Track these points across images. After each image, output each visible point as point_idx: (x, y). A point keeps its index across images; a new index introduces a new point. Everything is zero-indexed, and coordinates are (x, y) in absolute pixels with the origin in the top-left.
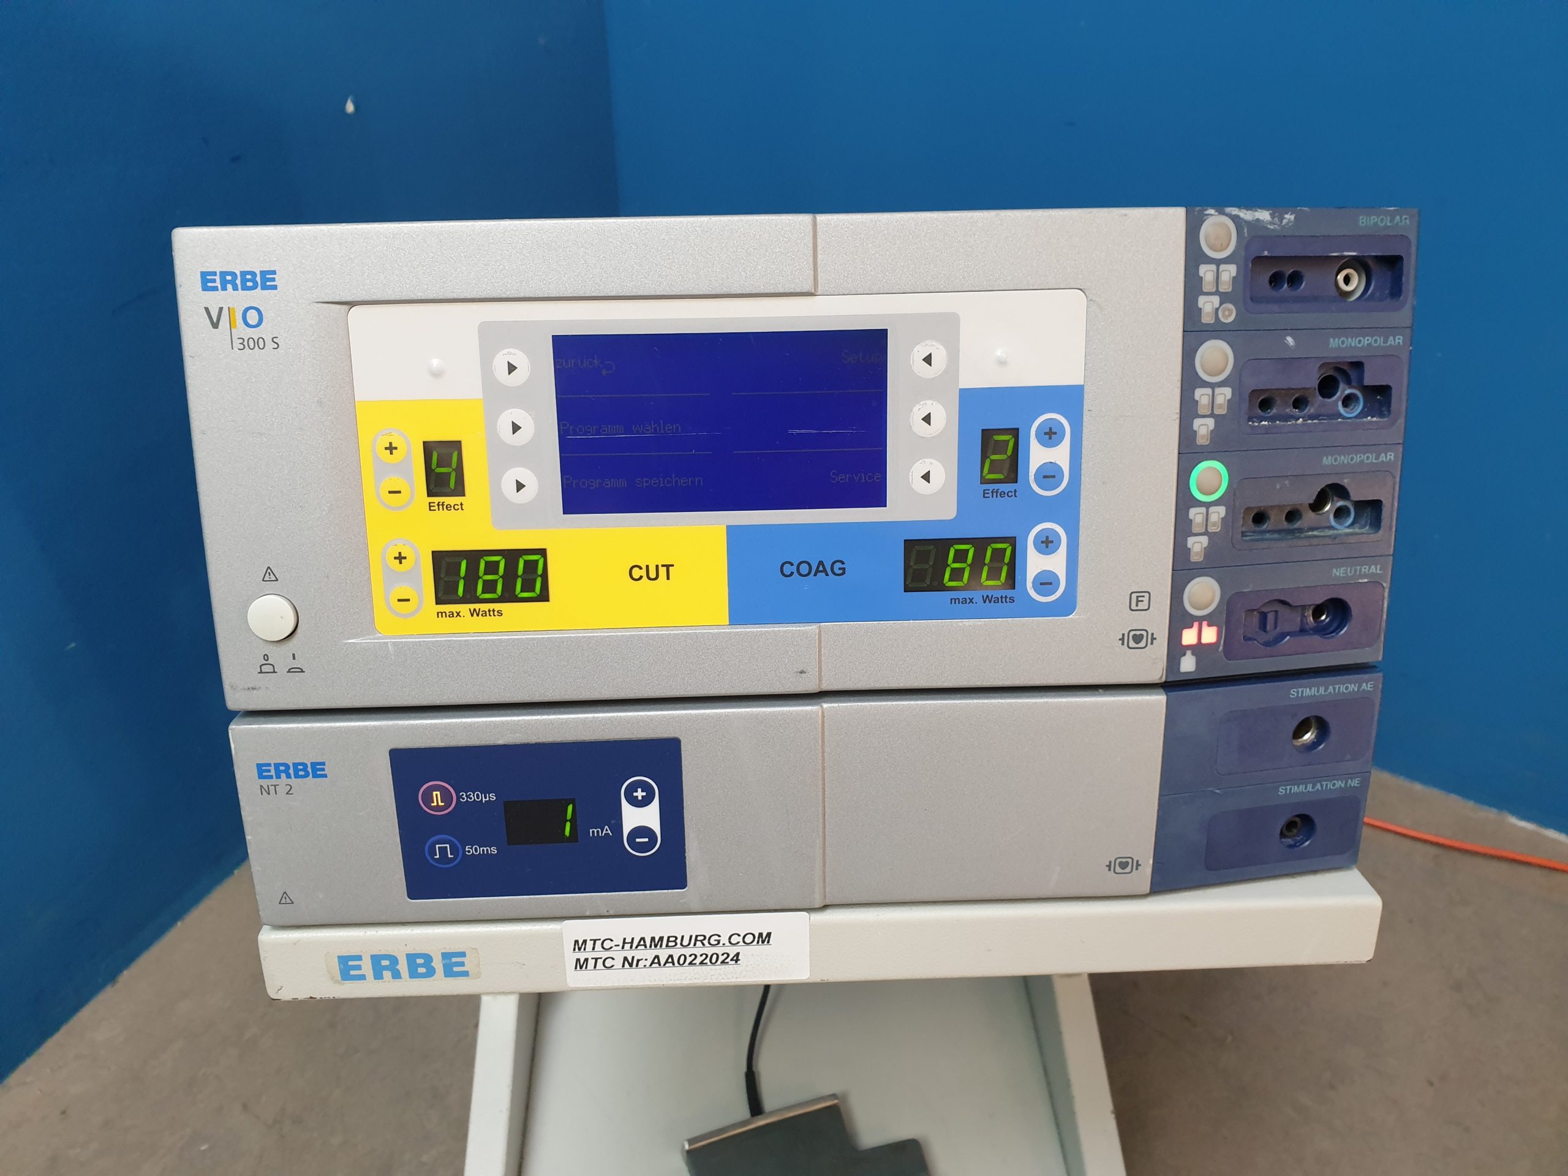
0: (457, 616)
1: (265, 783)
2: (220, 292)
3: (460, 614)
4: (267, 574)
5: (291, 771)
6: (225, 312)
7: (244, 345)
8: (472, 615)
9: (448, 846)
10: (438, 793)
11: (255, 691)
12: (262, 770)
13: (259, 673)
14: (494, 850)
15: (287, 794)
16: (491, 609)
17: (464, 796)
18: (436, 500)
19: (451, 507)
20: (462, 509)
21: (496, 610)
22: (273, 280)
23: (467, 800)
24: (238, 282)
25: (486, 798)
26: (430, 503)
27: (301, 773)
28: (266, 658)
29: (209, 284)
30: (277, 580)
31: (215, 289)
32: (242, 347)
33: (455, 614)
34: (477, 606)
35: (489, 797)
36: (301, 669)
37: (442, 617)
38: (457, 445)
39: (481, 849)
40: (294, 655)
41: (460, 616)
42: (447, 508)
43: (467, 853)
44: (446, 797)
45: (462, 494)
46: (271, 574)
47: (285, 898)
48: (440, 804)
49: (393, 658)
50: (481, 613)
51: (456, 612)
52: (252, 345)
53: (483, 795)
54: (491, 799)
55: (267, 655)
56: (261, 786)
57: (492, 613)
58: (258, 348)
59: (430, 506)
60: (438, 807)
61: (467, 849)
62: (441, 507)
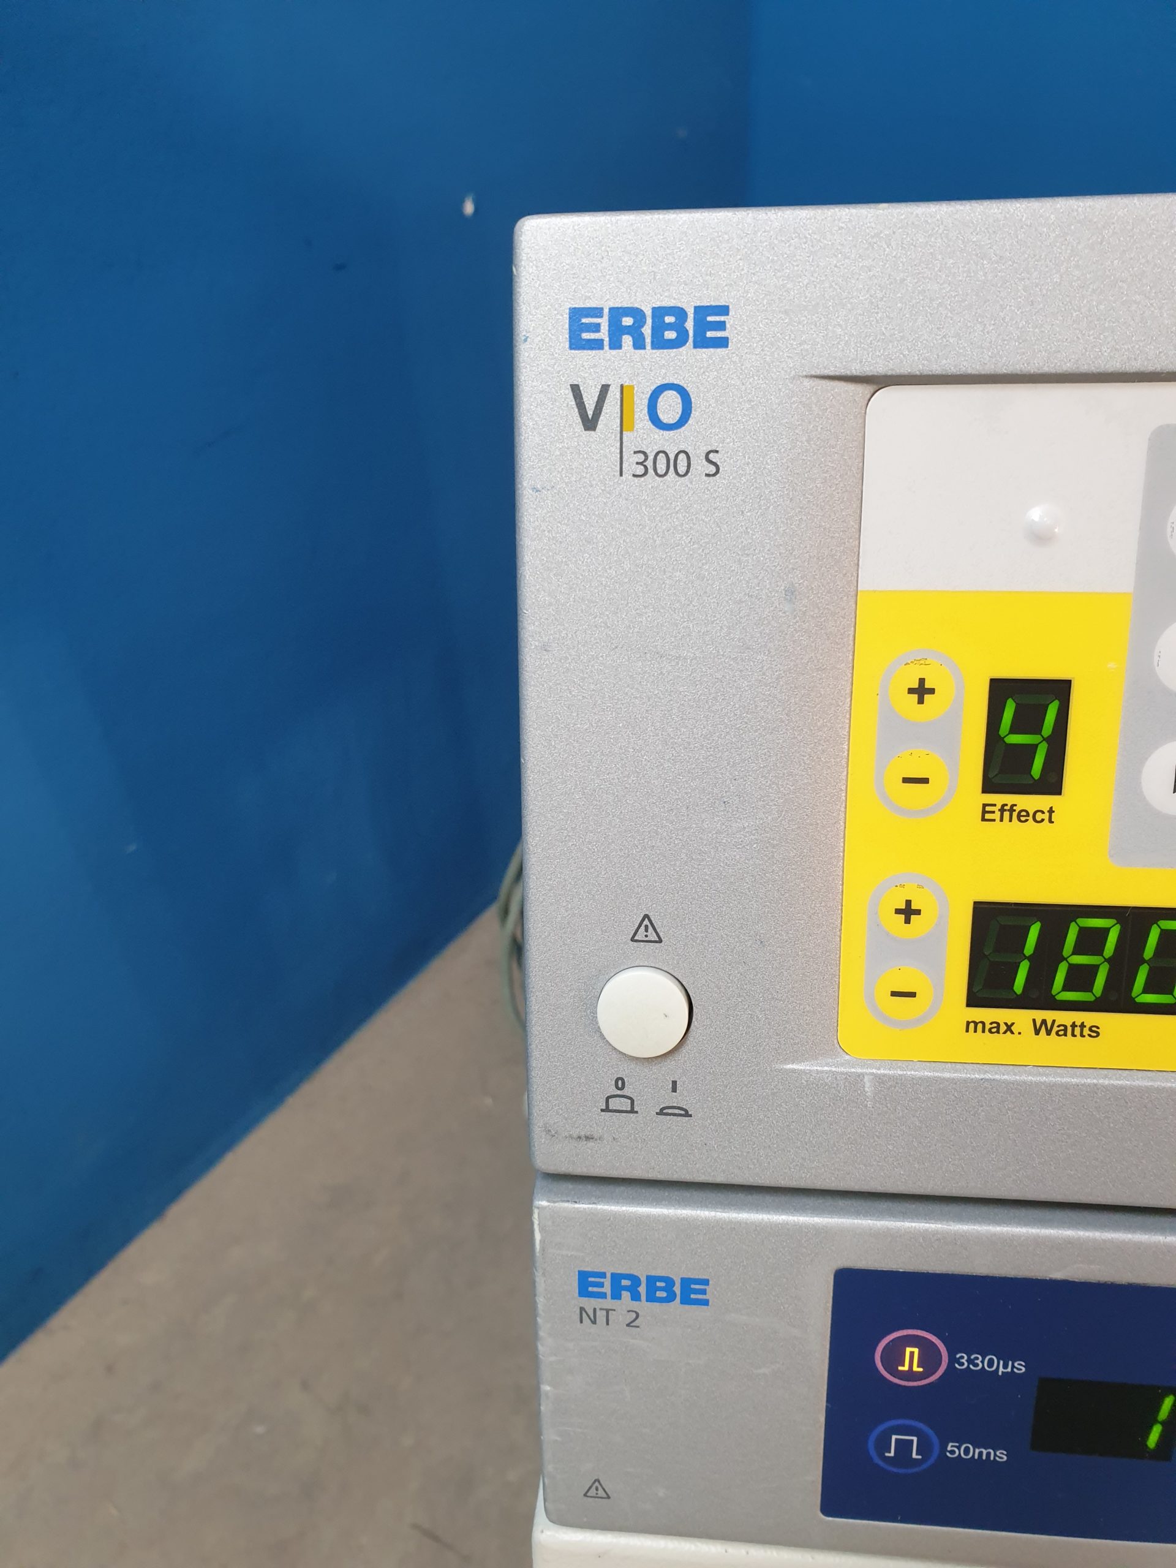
0: (1005, 1033)
1: (590, 1304)
2: (607, 352)
3: (1013, 1028)
4: (643, 928)
5: (642, 1289)
6: (613, 395)
7: (646, 467)
8: (1037, 1032)
9: (915, 1439)
10: (916, 1350)
11: (591, 1144)
12: (587, 1283)
13: (602, 1110)
14: (1002, 1456)
15: (628, 1325)
16: (1078, 1023)
17: (963, 1361)
18: (999, 799)
19: (1028, 815)
20: (1051, 821)
21: (1088, 1025)
22: (721, 326)
23: (968, 1366)
24: (647, 330)
25: (1005, 1367)
26: (985, 805)
27: (661, 1294)
28: (620, 1085)
29: (586, 336)
30: (660, 941)
31: (597, 345)
32: (640, 470)
33: (1003, 1028)
34: (1049, 1015)
35: (1013, 1366)
36: (686, 1111)
37: (975, 1031)
38: (1061, 689)
39: (977, 1451)
40: (674, 1083)
41: (1012, 1033)
42: (1019, 816)
43: (948, 1454)
44: (929, 1358)
45: (1055, 788)
46: (650, 929)
47: (597, 1489)
48: (915, 1368)
49: (870, 1104)
50: (1055, 1029)
51: (1006, 1024)
52: (661, 467)
53: (1001, 1363)
54: (1015, 1370)
55: (622, 1079)
56: (582, 1309)
57: (1077, 1031)
58: (674, 475)
59: (984, 812)
60: (910, 1375)
61: (949, 1448)
62: (1006, 814)
